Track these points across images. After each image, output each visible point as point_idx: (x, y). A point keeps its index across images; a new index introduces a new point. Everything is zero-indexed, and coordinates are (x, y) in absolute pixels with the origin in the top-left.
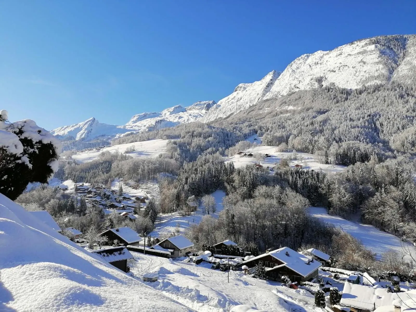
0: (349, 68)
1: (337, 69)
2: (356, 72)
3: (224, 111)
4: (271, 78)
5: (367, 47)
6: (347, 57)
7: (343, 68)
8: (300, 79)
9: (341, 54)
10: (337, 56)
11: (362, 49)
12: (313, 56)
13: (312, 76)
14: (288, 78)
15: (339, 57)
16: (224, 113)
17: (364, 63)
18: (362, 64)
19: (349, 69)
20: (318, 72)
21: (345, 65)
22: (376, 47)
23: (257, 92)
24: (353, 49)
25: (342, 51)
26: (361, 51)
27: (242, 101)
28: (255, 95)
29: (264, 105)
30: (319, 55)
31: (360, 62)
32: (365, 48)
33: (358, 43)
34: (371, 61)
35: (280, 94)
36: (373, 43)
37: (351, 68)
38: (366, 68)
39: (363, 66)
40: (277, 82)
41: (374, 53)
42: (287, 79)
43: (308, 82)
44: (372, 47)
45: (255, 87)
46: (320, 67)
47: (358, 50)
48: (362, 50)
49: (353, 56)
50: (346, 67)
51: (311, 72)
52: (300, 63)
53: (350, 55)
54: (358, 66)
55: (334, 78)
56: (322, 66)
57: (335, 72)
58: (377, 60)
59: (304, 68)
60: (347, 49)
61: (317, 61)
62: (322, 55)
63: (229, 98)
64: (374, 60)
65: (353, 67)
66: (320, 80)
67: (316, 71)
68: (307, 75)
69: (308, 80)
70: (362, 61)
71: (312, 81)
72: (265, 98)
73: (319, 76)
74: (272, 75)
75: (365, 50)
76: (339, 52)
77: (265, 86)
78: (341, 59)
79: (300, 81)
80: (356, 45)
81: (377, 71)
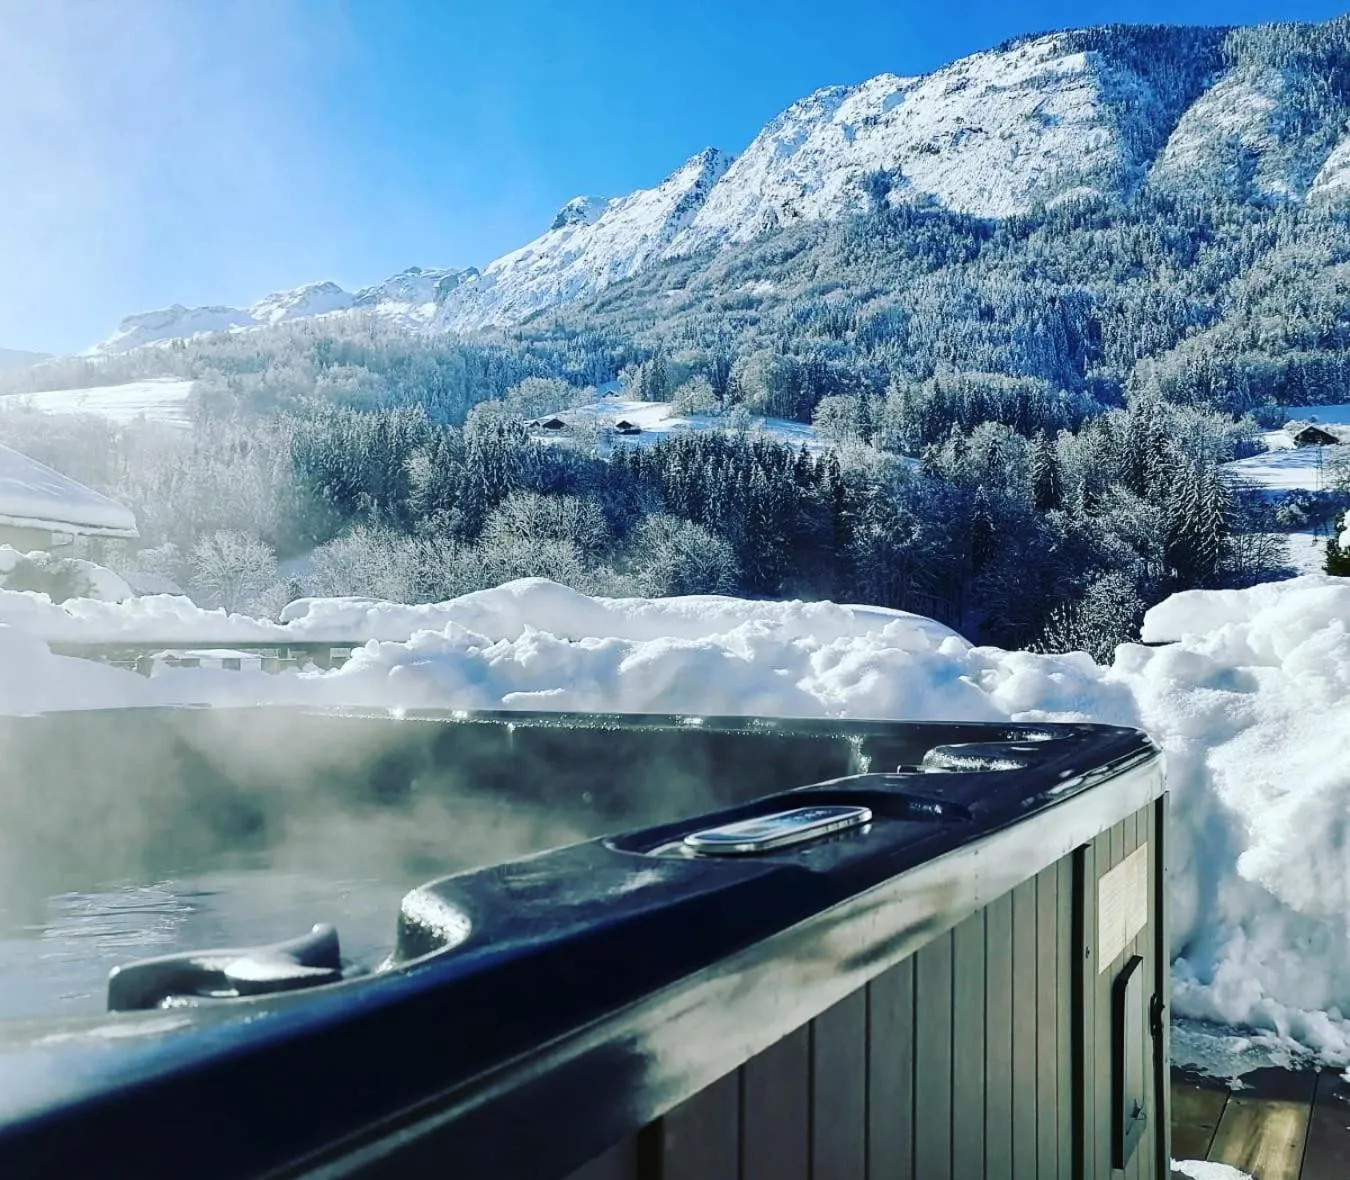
0: (988, 138)
1: (943, 143)
2: (1015, 155)
3: (507, 304)
4: (697, 177)
5: (1059, 60)
6: (982, 95)
7: (968, 139)
8: (805, 181)
9: (962, 87)
10: (948, 93)
11: (1040, 66)
12: (858, 96)
13: (853, 168)
14: (763, 173)
15: (955, 97)
16: (506, 311)
17: (1047, 121)
18: (1035, 124)
19: (988, 143)
20: (874, 151)
21: (974, 127)
22: (1090, 61)
23: (642, 231)
24: (1008, 66)
25: (967, 75)
26: (1035, 74)
27: (579, 264)
28: (632, 243)
29: (665, 277)
30: (884, 89)
31: (1028, 118)
32: (1051, 65)
33: (1028, 47)
34: (1070, 115)
35: (728, 238)
36: (1081, 48)
37: (998, 141)
38: (1051, 139)
39: (1039, 134)
40: (717, 193)
41: (1081, 83)
42: (758, 181)
43: (835, 191)
44: (1076, 61)
45: (634, 213)
46: (883, 133)
47: (1026, 70)
48: (1039, 71)
49: (1007, 94)
50: (979, 134)
51: (849, 155)
52: (810, 121)
53: (993, 89)
54: (1022, 130)
55: (933, 177)
56: (890, 130)
57: (938, 152)
58: (1091, 112)
59: (824, 137)
60: (986, 68)
61: (872, 112)
62: (893, 89)
63: (530, 253)
64: (1082, 109)
65: (1002, 136)
66: (880, 185)
67: (867, 149)
68: (834, 166)
69: (835, 182)
70: (1037, 114)
71: (850, 186)
72: (668, 253)
73: (878, 169)
74: (700, 168)
75: (1050, 73)
76: (954, 79)
77: (673, 208)
78: (961, 103)
79: (805, 186)
80: (1019, 53)
81: (1088, 151)
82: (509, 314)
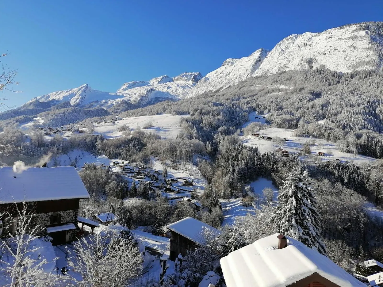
0: (339, 52)
1: (327, 52)
2: (347, 56)
3: (213, 85)
4: (259, 55)
5: (358, 32)
6: (337, 40)
7: (334, 51)
8: (289, 59)
9: (331, 37)
10: (326, 39)
11: (353, 34)
12: (301, 37)
13: (302, 57)
14: (278, 57)
15: (329, 40)
16: (213, 87)
17: (355, 48)
18: (352, 48)
19: (339, 53)
20: (307, 53)
21: (335, 48)
22: (367, 33)
23: (246, 68)
24: (343, 33)
25: (332, 34)
26: (351, 36)
27: (231, 75)
28: (244, 71)
29: (255, 82)
30: (307, 36)
31: (350, 47)
32: (356, 33)
33: (348, 28)
34: (362, 47)
35: (269, 72)
36: (364, 29)
37: (342, 53)
38: (356, 53)
39: (353, 51)
40: (266, 60)
41: (365, 39)
42: (276, 58)
43: (298, 63)
44: (363, 33)
45: (243, 63)
46: (309, 48)
47: (348, 35)
48: (352, 35)
49: (344, 41)
50: (337, 50)
51: (301, 53)
52: (289, 43)
53: (340, 39)
54: (348, 50)
55: (325, 61)
56: (311, 47)
57: (325, 54)
58: (367, 46)
59: (293, 48)
60: (336, 32)
61: (306, 42)
62: (311, 36)
63: (217, 72)
64: (365, 45)
65: (343, 51)
66: (310, 62)
67: (305, 52)
68: (297, 56)
69: (297, 61)
70: (352, 46)
71: (302, 62)
72: (254, 75)
73: (309, 58)
74: (260, 53)
75: (356, 36)
76: (328, 35)
77: (254, 63)
78: (331, 43)
79: (289, 61)
80: (346, 29)
81: (367, 56)
82: (214, 87)
